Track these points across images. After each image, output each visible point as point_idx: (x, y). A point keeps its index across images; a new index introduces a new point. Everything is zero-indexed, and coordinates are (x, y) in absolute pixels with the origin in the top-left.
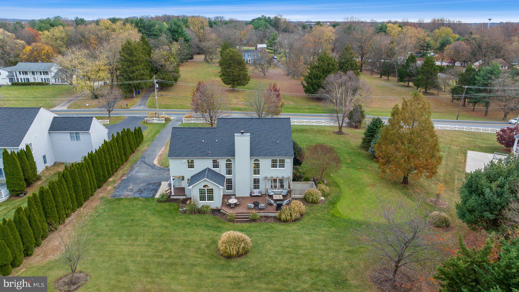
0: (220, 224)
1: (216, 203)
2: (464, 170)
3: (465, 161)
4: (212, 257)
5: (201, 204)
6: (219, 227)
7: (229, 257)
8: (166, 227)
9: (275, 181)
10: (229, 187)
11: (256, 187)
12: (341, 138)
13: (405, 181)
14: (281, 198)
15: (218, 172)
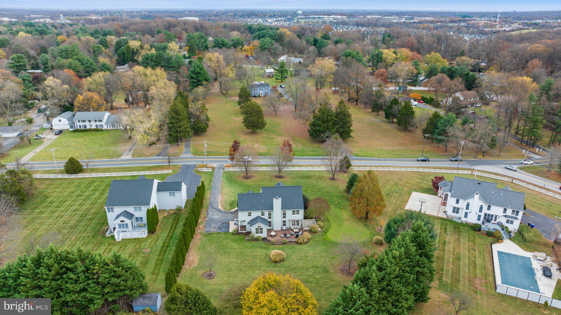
0: (268, 246)
1: (264, 235)
2: (404, 208)
4: (268, 262)
5: (257, 235)
6: (267, 248)
7: (276, 262)
8: (241, 249)
9: (294, 221)
10: (270, 226)
11: (284, 225)
12: (334, 183)
13: (366, 217)
14: (298, 231)
15: (264, 218)
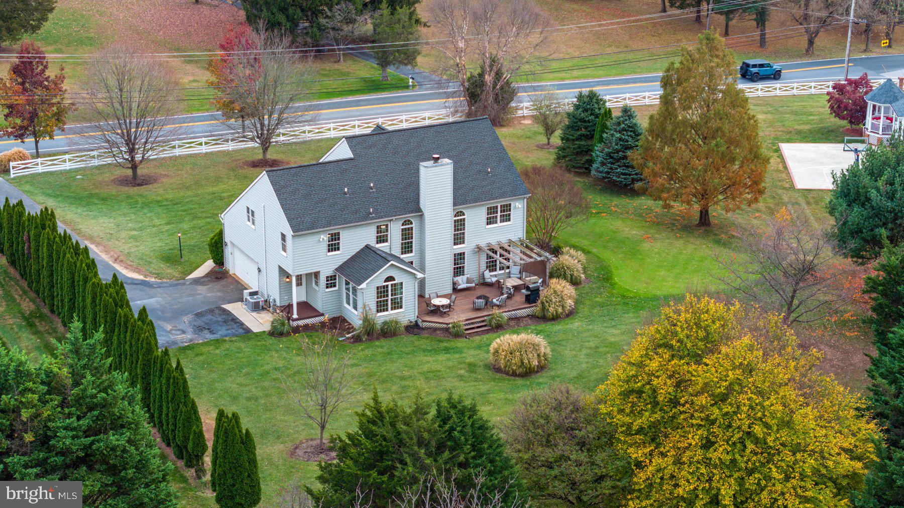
1: (408, 313)
2: (792, 187)
3: (786, 167)
9: (495, 252)
11: (458, 271)
13: (704, 219)
15: (388, 251)
